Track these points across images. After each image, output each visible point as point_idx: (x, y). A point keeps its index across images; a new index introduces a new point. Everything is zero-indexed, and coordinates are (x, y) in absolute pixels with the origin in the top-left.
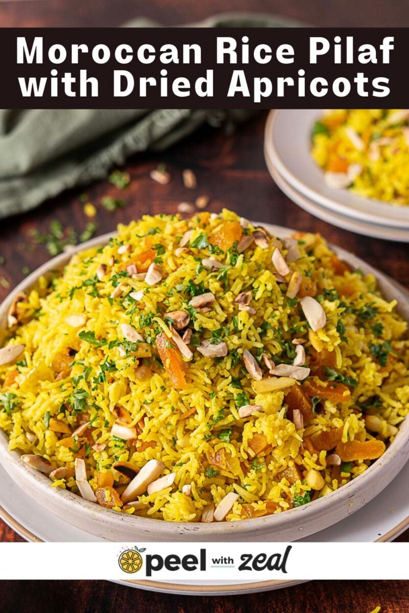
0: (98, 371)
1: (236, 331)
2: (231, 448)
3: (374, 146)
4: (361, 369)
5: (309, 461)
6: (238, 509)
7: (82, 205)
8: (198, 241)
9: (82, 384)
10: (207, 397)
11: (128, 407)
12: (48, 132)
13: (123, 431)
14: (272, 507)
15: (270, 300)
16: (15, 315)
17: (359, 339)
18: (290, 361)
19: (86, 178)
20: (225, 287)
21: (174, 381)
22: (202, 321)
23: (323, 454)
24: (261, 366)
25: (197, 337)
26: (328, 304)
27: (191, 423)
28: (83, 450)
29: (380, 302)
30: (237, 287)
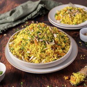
0: (25, 44)
1: (44, 38)
2: (44, 54)
3: (64, 16)
4: (62, 44)
5: (55, 55)
6: (45, 61)
7: (22, 26)
8: (39, 26)
9: (23, 46)
10: (40, 47)
11: (29, 49)
12: (17, 16)
13: (29, 52)
14: (50, 61)
15: (49, 34)
16: (13, 38)
17: (62, 40)
18: (52, 42)
19: (22, 22)
20: (43, 32)
21: (36, 45)
22: (40, 36)
23: (57, 54)
24: (48, 43)
25: (39, 39)
26: (57, 34)
27: (38, 50)
28: (23, 55)
29: (65, 35)
30: (44, 32)
